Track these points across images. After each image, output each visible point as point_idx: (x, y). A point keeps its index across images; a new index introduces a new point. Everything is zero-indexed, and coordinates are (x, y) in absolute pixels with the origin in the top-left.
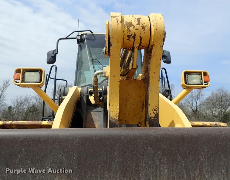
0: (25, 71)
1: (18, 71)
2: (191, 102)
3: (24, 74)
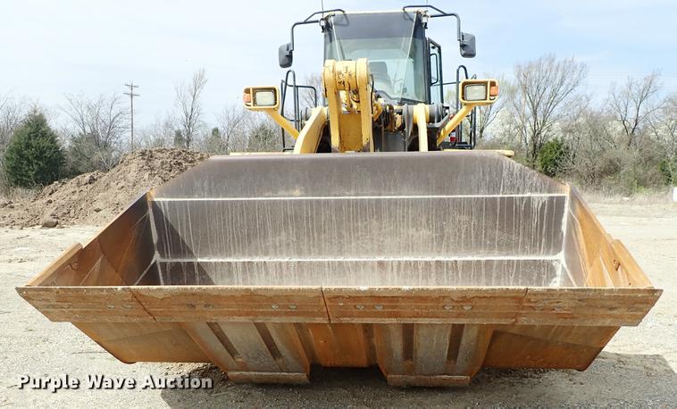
0: (256, 90)
1: (247, 91)
2: (623, 109)
3: (254, 95)
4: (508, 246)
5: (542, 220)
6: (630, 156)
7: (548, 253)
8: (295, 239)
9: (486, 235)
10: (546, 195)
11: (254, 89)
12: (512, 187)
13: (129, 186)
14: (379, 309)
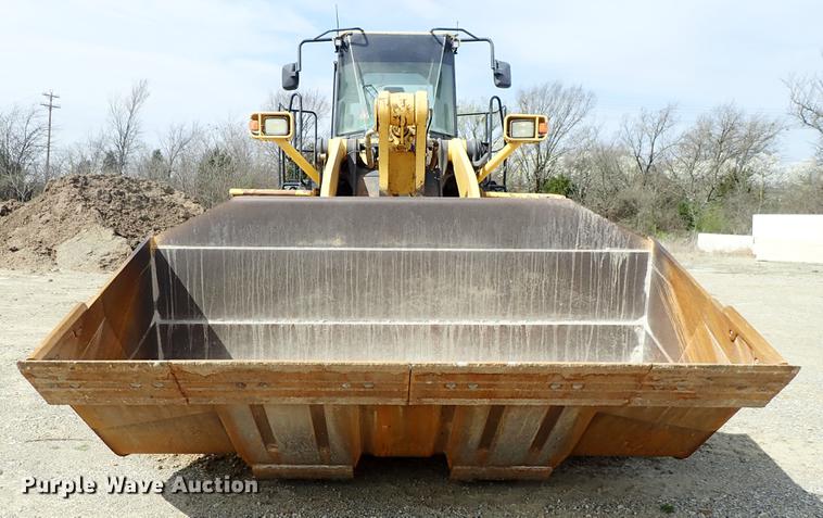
0: (265, 117)
1: (255, 117)
2: (636, 144)
3: (263, 122)
4: (584, 309)
5: (622, 280)
6: (647, 197)
7: (629, 317)
8: (331, 298)
9: (558, 295)
10: (627, 251)
11: (262, 116)
12: (589, 241)
13: (55, 220)
14: (473, 388)
